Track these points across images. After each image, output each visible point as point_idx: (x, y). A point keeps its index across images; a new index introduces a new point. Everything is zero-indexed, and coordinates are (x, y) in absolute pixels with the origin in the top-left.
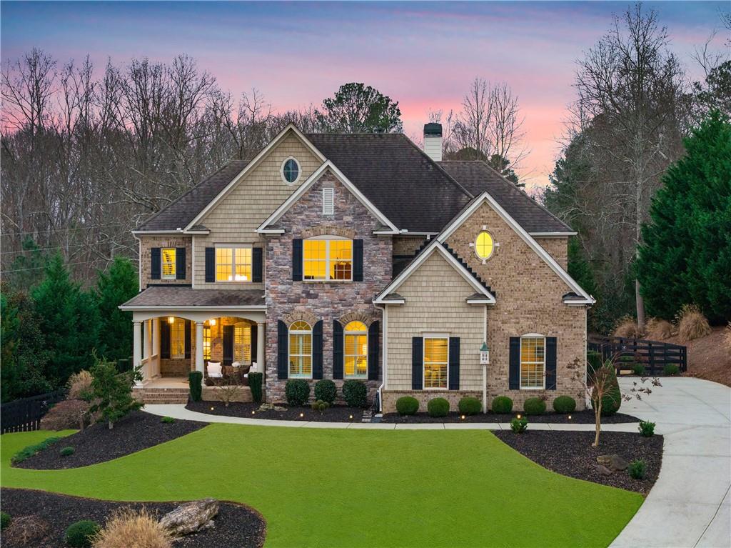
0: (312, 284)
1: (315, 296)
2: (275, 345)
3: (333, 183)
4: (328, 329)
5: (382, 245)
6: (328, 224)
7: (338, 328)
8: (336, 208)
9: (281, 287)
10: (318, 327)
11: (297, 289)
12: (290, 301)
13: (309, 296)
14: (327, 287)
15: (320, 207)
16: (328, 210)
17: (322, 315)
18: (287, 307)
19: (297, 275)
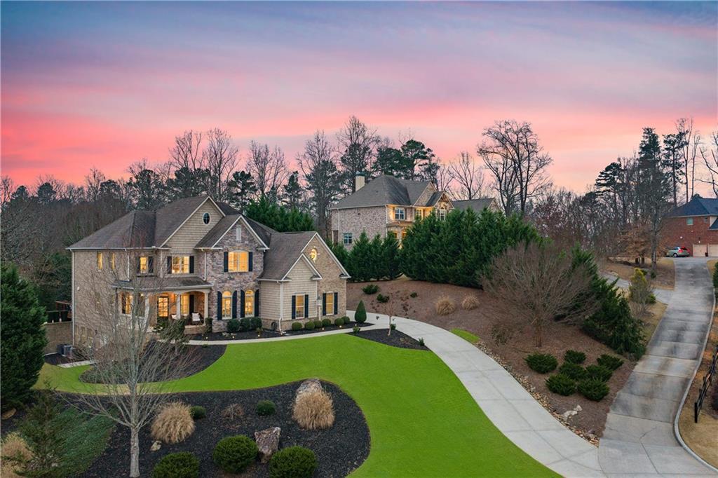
0: (232, 273)
1: (233, 279)
2: (216, 304)
3: (240, 226)
4: (239, 294)
5: (260, 254)
6: (238, 245)
7: (243, 293)
8: (242, 237)
9: (219, 276)
10: (235, 294)
11: (226, 276)
12: (223, 282)
13: (231, 279)
14: (238, 275)
15: (235, 237)
16: (239, 239)
17: (236, 288)
18: (221, 285)
19: (226, 270)
